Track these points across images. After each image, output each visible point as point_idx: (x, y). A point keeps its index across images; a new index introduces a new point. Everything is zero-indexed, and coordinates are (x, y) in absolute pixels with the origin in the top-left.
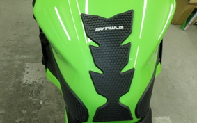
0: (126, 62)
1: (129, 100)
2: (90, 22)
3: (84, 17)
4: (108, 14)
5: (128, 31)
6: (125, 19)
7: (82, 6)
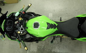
0: (53, 24)
1: (57, 25)
2: (48, 28)
3: (47, 29)
4: (47, 26)
5: (49, 23)
6: (48, 23)
7: (44, 29)
